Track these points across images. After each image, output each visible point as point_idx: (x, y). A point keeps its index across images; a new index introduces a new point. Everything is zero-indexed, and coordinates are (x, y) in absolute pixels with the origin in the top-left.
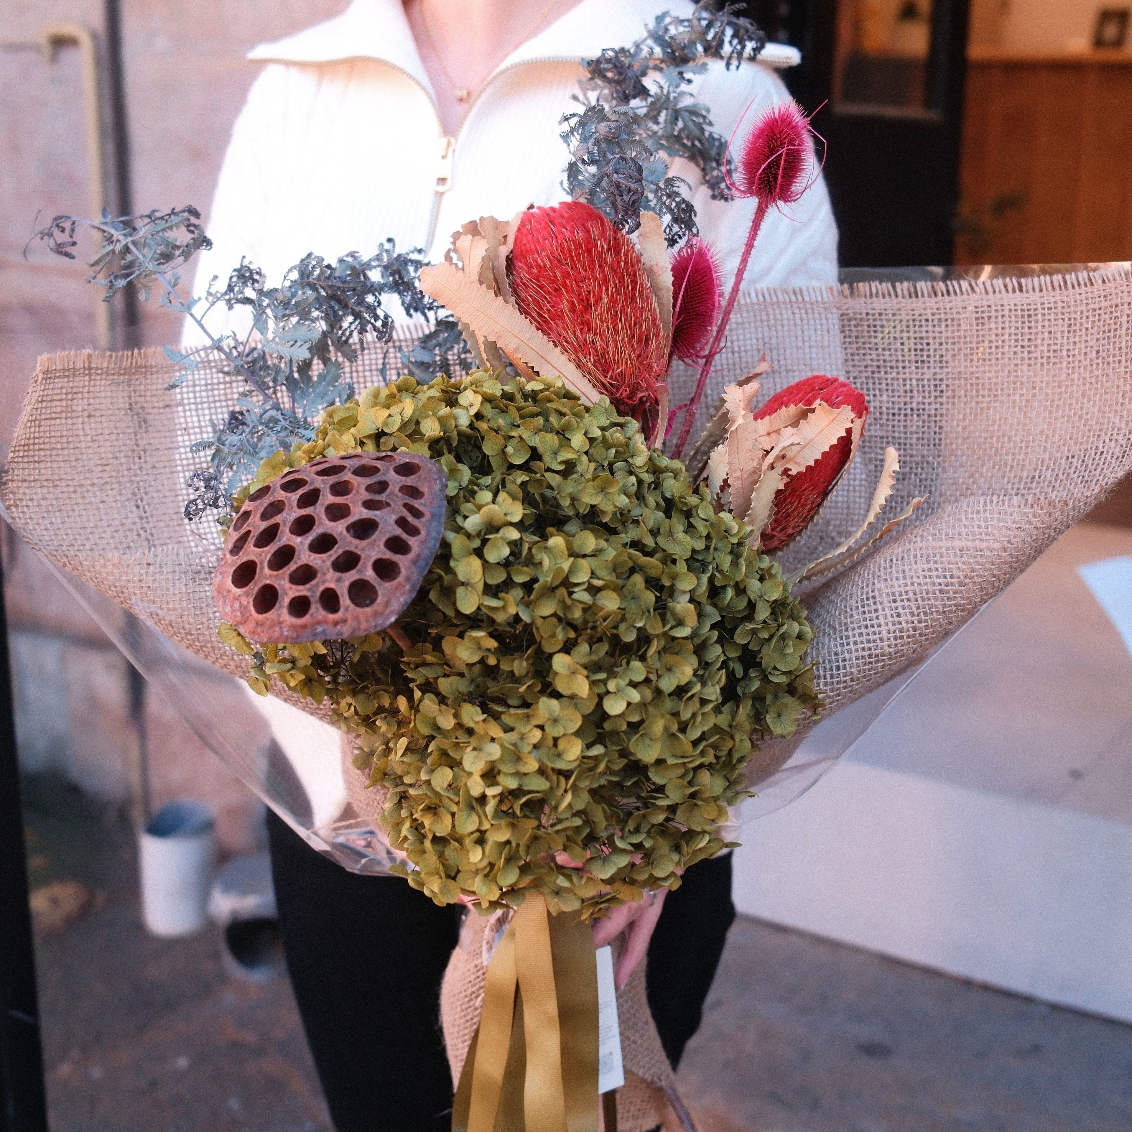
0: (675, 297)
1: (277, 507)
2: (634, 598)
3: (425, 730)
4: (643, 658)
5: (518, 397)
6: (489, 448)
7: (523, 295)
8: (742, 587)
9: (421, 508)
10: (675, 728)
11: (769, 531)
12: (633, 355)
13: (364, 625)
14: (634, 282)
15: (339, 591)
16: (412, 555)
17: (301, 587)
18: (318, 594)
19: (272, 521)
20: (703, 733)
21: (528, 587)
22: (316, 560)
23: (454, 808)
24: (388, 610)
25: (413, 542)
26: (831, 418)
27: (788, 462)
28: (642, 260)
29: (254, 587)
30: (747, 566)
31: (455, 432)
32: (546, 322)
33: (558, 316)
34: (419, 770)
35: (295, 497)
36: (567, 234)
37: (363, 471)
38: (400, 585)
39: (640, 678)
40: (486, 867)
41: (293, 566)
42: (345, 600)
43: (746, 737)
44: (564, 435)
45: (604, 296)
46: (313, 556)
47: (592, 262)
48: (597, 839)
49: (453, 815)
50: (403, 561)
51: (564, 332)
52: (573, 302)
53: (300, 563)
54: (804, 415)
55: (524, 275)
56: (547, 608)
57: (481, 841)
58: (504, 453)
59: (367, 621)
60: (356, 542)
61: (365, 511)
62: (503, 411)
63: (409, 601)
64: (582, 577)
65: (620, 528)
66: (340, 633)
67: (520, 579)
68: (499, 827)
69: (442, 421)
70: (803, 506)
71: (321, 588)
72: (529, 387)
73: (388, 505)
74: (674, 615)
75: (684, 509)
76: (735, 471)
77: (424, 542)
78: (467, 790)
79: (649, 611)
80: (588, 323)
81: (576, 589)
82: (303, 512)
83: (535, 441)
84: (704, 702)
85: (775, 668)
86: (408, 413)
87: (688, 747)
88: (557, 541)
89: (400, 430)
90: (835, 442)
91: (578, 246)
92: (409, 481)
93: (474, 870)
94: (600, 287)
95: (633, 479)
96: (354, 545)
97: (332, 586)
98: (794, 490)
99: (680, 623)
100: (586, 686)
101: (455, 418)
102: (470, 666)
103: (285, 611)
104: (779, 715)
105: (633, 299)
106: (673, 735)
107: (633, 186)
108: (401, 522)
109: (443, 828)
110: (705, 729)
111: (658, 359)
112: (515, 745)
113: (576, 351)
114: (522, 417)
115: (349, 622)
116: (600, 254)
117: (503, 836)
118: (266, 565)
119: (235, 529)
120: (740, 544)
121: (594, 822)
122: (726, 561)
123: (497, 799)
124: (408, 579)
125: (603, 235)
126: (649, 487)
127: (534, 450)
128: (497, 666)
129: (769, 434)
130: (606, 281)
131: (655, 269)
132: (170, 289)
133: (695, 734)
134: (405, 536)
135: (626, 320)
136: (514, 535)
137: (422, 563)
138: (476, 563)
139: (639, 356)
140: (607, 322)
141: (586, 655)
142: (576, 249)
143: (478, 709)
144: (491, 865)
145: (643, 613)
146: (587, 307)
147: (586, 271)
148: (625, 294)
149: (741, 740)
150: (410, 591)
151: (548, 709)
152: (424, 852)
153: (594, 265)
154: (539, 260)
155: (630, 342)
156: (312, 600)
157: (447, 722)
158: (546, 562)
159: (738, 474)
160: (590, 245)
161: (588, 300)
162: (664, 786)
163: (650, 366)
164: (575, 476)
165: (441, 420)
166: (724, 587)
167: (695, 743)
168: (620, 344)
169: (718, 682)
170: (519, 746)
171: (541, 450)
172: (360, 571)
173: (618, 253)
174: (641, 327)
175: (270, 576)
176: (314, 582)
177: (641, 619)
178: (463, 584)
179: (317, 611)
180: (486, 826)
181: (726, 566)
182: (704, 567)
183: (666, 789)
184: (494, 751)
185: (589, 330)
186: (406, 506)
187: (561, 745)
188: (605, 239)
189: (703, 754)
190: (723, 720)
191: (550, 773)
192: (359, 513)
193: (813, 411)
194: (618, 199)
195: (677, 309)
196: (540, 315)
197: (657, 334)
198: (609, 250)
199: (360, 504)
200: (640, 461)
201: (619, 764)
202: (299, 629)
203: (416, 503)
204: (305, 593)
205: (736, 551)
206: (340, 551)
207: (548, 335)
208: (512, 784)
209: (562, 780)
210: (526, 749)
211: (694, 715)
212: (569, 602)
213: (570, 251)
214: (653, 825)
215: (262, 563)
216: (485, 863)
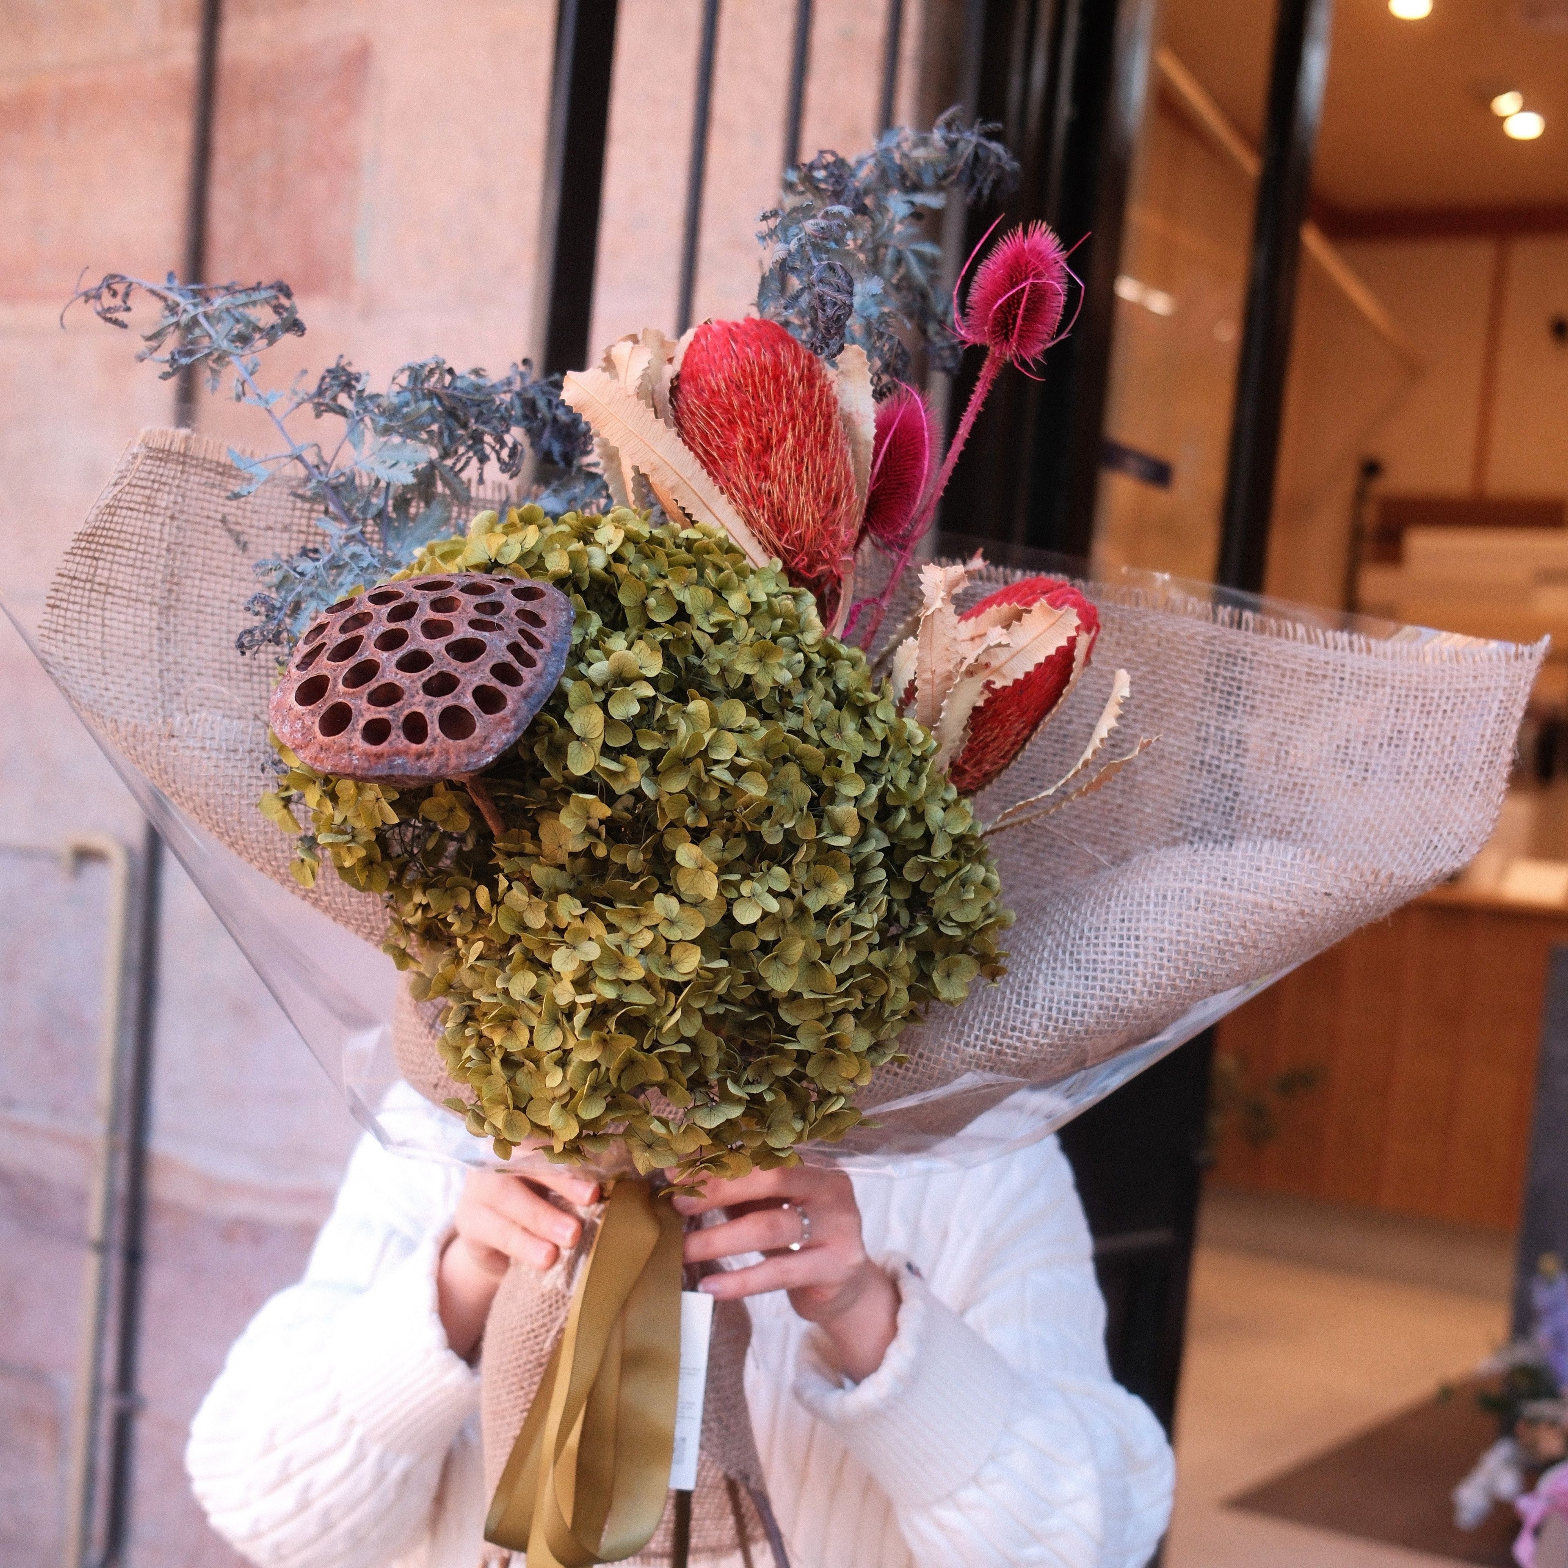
0: (876, 454)
1: (362, 619)
2: (785, 793)
3: (509, 929)
4: (788, 867)
5: (669, 542)
6: (625, 598)
7: (688, 425)
8: (919, 811)
9: (540, 638)
10: (817, 955)
11: (959, 761)
12: (817, 516)
13: (453, 761)
14: (828, 425)
15: (427, 717)
16: (523, 687)
17: (381, 709)
18: (402, 718)
19: (354, 633)
20: (852, 968)
21: (656, 757)
22: (403, 679)
23: (534, 1022)
24: (485, 747)
25: (526, 673)
26: (1052, 621)
27: (992, 673)
28: (840, 404)
29: (323, 706)
30: (928, 785)
31: (587, 573)
32: (714, 462)
33: (728, 455)
34: (495, 977)
35: (385, 610)
36: (751, 355)
37: (473, 589)
38: (504, 719)
39: (782, 888)
40: (564, 1095)
41: (374, 684)
42: (434, 729)
43: (903, 987)
44: (720, 595)
45: (790, 435)
46: (401, 674)
47: (778, 392)
48: (706, 1083)
49: (531, 1029)
50: (511, 694)
51: (734, 477)
52: (750, 440)
53: (383, 681)
54: (1018, 616)
55: (693, 400)
56: (677, 784)
57: (562, 1062)
58: (644, 605)
59: (458, 757)
60: (455, 663)
61: (471, 630)
62: (649, 557)
63: (513, 741)
64: (725, 754)
65: (777, 713)
66: (422, 769)
67: (648, 746)
68: (587, 1044)
69: (573, 557)
70: (1007, 736)
71: (407, 712)
72: (684, 534)
73: (500, 628)
74: (832, 821)
75: (859, 704)
76: (925, 671)
77: (539, 675)
78: (552, 998)
79: (802, 810)
80: (765, 469)
81: (715, 768)
82: (394, 626)
83: (684, 596)
84: (856, 929)
85: (948, 917)
86: (530, 543)
87: (832, 983)
88: (698, 706)
89: (518, 561)
90: (1052, 652)
91: (763, 370)
92: (530, 606)
93: (550, 1098)
94: (785, 425)
95: (801, 656)
96: (453, 666)
97: (421, 710)
98: (996, 714)
99: (839, 831)
100: (715, 886)
101: (590, 558)
102: (573, 855)
103: (358, 735)
104: (949, 975)
105: (824, 446)
106: (814, 964)
107: (841, 297)
108: (514, 648)
109: (517, 1044)
110: (855, 963)
111: (847, 527)
112: (619, 947)
113: (747, 502)
114: (671, 565)
115: (436, 756)
116: (790, 384)
117: (590, 1056)
118: (340, 681)
119: (306, 643)
120: (923, 759)
121: (705, 1057)
122: (903, 778)
123: (589, 1010)
124: (514, 713)
125: (796, 360)
126: (818, 674)
127: (681, 605)
128: (607, 859)
129: (972, 639)
130: (793, 417)
131: (855, 417)
132: (246, 376)
133: (842, 968)
134: (516, 665)
135: (814, 470)
136: (649, 691)
137: (533, 700)
138: (598, 715)
139: (824, 519)
140: (789, 469)
141: (717, 851)
142: (761, 374)
143: (578, 902)
144: (572, 1092)
145: (794, 812)
146: (767, 448)
147: (769, 401)
148: (816, 438)
149: (897, 990)
150: (516, 729)
151: (665, 908)
152: (489, 1073)
153: (781, 396)
154: (713, 383)
155: (815, 499)
156: (393, 725)
157: (537, 920)
158: (684, 730)
159: (927, 675)
160: (778, 372)
161: (769, 439)
162: (796, 1028)
163: (834, 535)
164: (729, 643)
165: (571, 554)
166: (897, 808)
167: (840, 980)
168: (802, 498)
169: (877, 910)
170: (624, 948)
171: (690, 610)
172: (457, 697)
173: (811, 386)
174: (830, 482)
175: (345, 694)
176: (398, 704)
177: (790, 820)
178: (578, 738)
179: (397, 739)
180: (571, 1044)
181: (903, 784)
182: (875, 778)
183: (799, 1032)
184: (592, 952)
185: (766, 477)
186: (522, 632)
187: (675, 953)
188: (798, 367)
189: (847, 993)
190: (877, 958)
191: (658, 986)
192: (462, 631)
193: (1030, 612)
194: (820, 313)
195: (876, 471)
196: (706, 452)
197: (850, 497)
198: (801, 380)
199: (466, 623)
200: (810, 638)
201: (745, 992)
202: (372, 759)
203: (534, 631)
204: (385, 716)
205: (916, 767)
206: (435, 672)
207: (715, 478)
208: (610, 993)
209: (672, 996)
210: (631, 952)
211: (841, 944)
212: (706, 779)
213: (753, 376)
214: (778, 1078)
215: (335, 679)
216: (564, 1090)
